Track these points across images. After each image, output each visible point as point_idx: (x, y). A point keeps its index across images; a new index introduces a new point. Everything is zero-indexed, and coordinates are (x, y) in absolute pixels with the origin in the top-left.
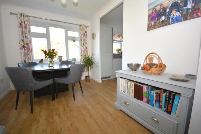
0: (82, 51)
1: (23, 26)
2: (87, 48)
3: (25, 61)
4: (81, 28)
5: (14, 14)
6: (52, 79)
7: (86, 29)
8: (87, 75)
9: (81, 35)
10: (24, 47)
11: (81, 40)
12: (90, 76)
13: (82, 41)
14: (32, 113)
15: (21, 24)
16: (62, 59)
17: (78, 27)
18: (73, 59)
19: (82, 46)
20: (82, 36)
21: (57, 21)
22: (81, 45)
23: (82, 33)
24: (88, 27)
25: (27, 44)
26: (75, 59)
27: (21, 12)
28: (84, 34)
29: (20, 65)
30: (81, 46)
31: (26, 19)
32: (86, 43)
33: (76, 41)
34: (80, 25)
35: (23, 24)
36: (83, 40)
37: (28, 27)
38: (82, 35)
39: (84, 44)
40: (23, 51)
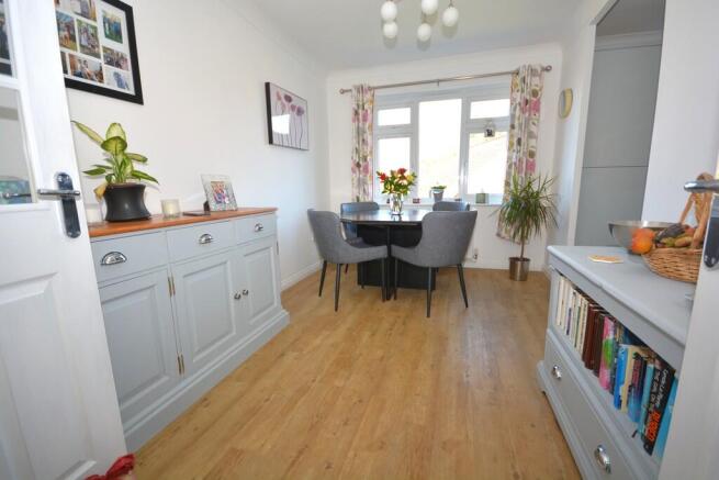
0: (510, 167)
1: (361, 117)
2: (532, 155)
3: (358, 198)
4: (518, 80)
5: (347, 91)
6: (385, 247)
7: (536, 80)
8: (519, 256)
9: (515, 109)
10: (358, 165)
11: (513, 127)
12: (528, 260)
13: (516, 130)
14: (336, 310)
15: (356, 113)
16: (441, 194)
17: (508, 80)
18: (478, 195)
19: (515, 147)
20: (518, 113)
21: (439, 81)
22: (511, 145)
23: (518, 100)
24: (547, 69)
25: (365, 159)
26: (484, 194)
27: (357, 83)
28: (527, 102)
29: (344, 207)
30: (509, 149)
31: (368, 96)
32: (531, 135)
33: (497, 134)
34: (512, 73)
35: (360, 111)
36: (520, 125)
37: (369, 117)
38: (518, 108)
39: (523, 141)
40: (356, 176)
